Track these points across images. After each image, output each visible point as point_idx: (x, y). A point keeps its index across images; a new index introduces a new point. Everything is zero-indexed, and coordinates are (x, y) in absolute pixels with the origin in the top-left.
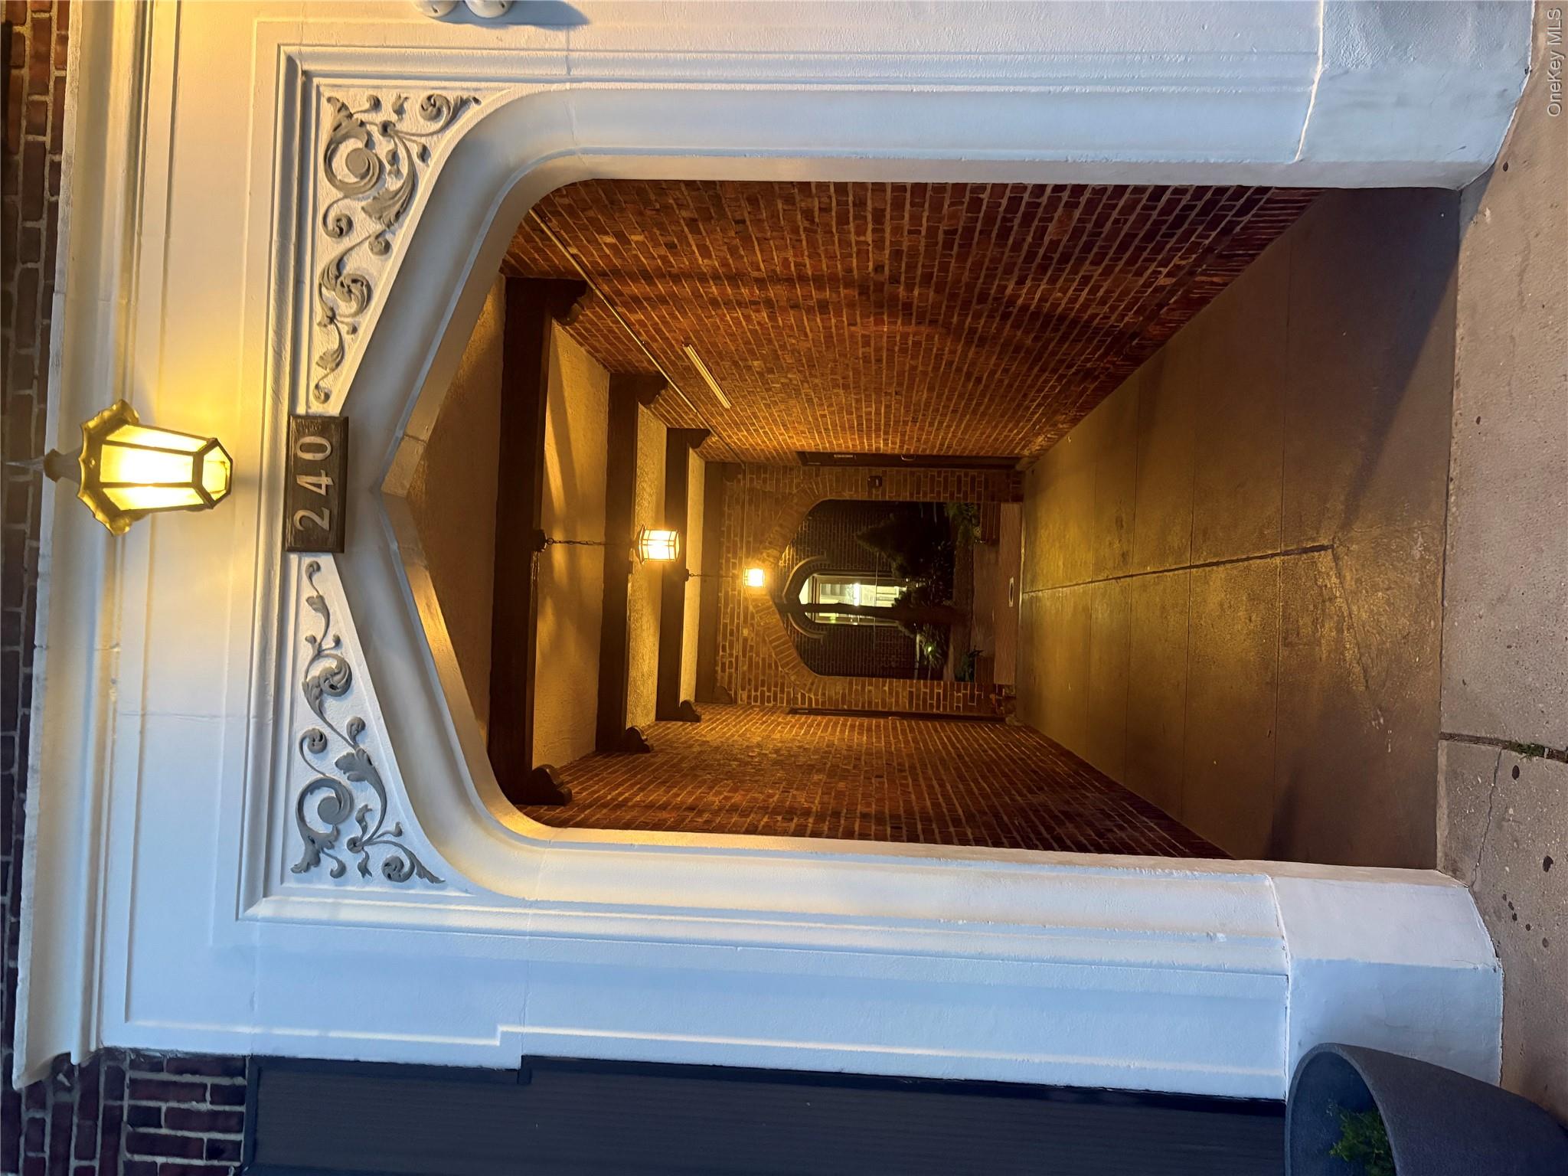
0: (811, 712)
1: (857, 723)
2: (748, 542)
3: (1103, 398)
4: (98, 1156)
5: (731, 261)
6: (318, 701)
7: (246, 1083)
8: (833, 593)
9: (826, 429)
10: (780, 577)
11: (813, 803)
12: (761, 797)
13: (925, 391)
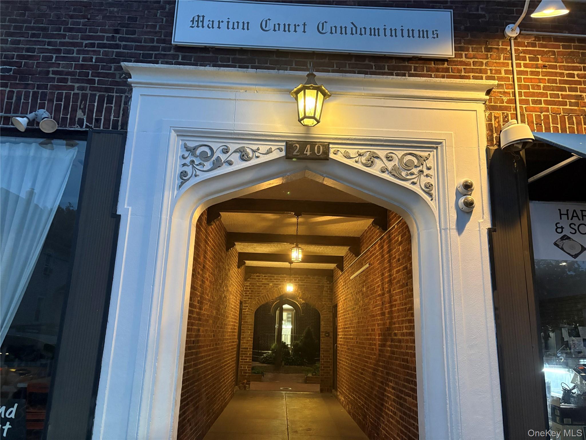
0: (241, 310)
1: (236, 327)
2: (304, 285)
3: (357, 423)
4: (98, 86)
5: (395, 281)
6: (239, 151)
7: (119, 130)
8: (288, 318)
9: (345, 315)
10: (293, 297)
11: (204, 311)
12: (207, 292)
13: (358, 353)
